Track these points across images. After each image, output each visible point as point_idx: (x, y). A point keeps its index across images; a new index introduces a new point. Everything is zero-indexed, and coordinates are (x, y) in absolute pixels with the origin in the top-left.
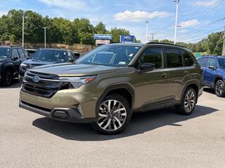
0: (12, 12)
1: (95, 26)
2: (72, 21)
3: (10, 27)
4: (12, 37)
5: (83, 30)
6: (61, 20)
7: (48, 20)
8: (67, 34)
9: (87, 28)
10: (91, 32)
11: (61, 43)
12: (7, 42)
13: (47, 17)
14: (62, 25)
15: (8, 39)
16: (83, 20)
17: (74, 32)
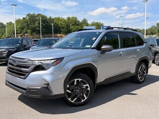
0: (28, 15)
1: (81, 21)
2: (66, 19)
3: (28, 25)
4: (29, 31)
5: (73, 24)
6: (59, 19)
7: (51, 19)
8: (63, 28)
9: (76, 23)
10: (78, 25)
11: (60, 33)
12: (26, 35)
13: (50, 17)
14: (60, 22)
15: (27, 32)
16: (73, 18)
17: (68, 26)
